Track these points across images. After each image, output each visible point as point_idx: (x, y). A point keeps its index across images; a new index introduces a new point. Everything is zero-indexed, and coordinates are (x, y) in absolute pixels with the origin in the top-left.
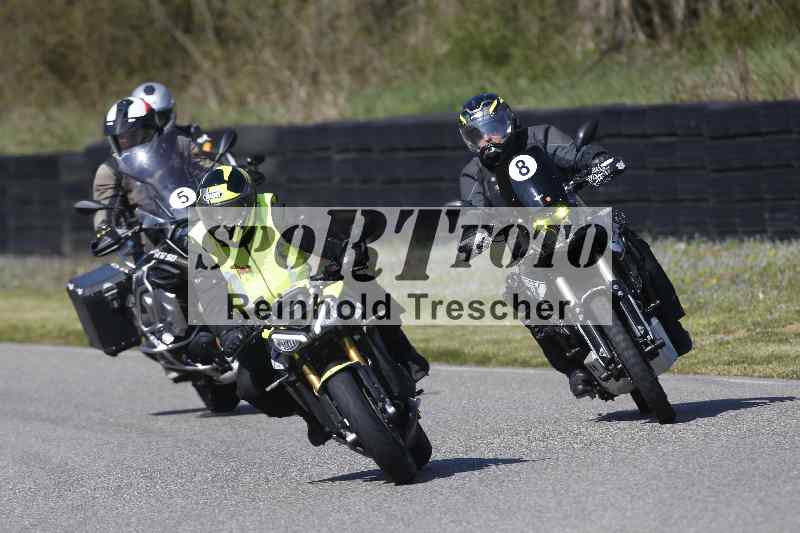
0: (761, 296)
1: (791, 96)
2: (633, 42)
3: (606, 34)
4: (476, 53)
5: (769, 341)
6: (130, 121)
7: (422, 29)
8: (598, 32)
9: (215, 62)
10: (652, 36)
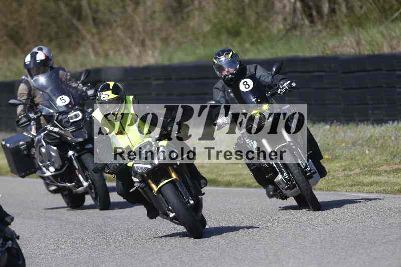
0: (367, 152)
1: (382, 52)
2: (303, 25)
3: (289, 21)
4: (223, 30)
5: (371, 175)
6: (37, 61)
7: (197, 19)
8: (285, 20)
9: (93, 35)
10: (312, 22)
